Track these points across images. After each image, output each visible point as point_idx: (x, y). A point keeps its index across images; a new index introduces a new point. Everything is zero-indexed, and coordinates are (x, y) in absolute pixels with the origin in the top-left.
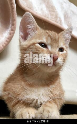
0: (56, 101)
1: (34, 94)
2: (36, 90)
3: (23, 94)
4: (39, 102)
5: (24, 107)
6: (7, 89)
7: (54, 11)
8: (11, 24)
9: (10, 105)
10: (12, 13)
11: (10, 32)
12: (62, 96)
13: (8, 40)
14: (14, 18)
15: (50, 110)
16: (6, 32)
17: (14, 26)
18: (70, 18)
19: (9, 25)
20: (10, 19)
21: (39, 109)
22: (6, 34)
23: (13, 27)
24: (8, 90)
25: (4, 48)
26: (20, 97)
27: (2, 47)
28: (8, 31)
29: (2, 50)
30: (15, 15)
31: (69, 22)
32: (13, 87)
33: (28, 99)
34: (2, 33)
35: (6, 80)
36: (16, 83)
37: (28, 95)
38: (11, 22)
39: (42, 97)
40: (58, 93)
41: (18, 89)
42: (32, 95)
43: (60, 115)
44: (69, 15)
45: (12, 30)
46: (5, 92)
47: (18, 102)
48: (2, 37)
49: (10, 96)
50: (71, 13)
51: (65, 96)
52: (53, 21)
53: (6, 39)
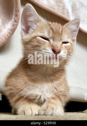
0: (61, 98)
1: (37, 90)
2: (39, 86)
3: (25, 89)
4: (42, 99)
5: (27, 103)
6: (9, 84)
7: (61, 2)
8: (14, 15)
9: (12, 101)
10: (15, 2)
11: (13, 23)
12: (66, 93)
13: (11, 32)
14: (18, 8)
15: (54, 107)
16: (9, 23)
17: (18, 17)
18: (78, 10)
19: (13, 16)
20: (13, 9)
21: (43, 105)
22: (9, 26)
23: (16, 18)
24: (10, 86)
25: (7, 41)
26: (22, 93)
27: (5, 40)
28: (12, 23)
29: (4, 43)
30: (19, 5)
31: (77, 14)
32: (15, 82)
33: (31, 95)
34: (5, 25)
35: (8, 75)
36: (18, 78)
37: (31, 90)
38: (14, 12)
39: (46, 93)
40: (62, 90)
41: (20, 84)
42: (35, 90)
43: (65, 112)
44: (78, 6)
45: (15, 21)
46: (7, 87)
47: (21, 98)
48: (5, 28)
49: (12, 91)
50: (79, 5)
51: (70, 92)
52: (60, 12)
53: (9, 31)
